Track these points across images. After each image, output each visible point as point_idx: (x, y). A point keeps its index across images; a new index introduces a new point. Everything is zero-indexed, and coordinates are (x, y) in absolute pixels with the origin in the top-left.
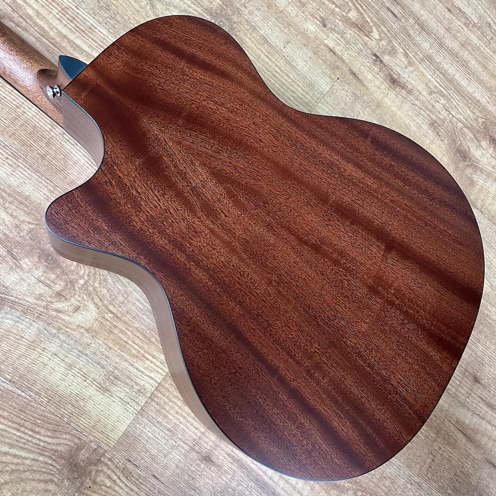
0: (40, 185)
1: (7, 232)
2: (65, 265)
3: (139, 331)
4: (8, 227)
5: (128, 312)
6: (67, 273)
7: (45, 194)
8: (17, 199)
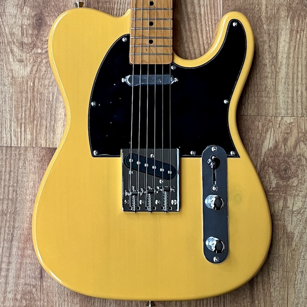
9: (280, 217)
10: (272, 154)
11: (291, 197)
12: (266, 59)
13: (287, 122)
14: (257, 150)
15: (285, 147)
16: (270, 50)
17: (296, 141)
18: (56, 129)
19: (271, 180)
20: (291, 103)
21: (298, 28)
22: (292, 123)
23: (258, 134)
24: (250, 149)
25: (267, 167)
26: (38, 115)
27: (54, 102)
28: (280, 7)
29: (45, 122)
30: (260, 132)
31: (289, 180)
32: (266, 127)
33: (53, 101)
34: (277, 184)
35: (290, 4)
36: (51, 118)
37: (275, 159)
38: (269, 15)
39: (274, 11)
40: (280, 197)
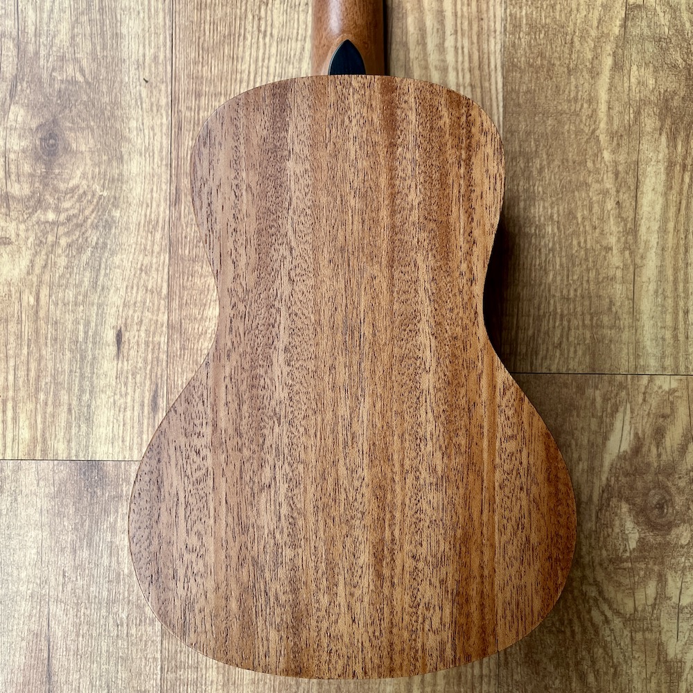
0: (153, 38)
1: (43, 53)
2: (57, 171)
3: (39, 364)
4: (51, 46)
5: (56, 323)
6: (46, 185)
7: (144, 56)
8: (103, 24)
9: (649, 622)
10: (628, 468)
11: (676, 572)
12: (611, 234)
13: (664, 388)
14: (592, 457)
15: (658, 449)
16: (620, 213)
17: (685, 436)
18: (94, 413)
19: (627, 532)
20: (672, 342)
21: (685, 158)
22: (675, 391)
23: (595, 419)
24: (574, 455)
25: (614, 500)
26: (48, 379)
27: (90, 346)
28: (643, 107)
29: (66, 397)
30: (599, 415)
31: (670, 529)
32: (613, 401)
33: (86, 343)
34: (641, 541)
35: (667, 100)
36: (81, 386)
37: (635, 480)
38: (615, 127)
39: (628, 118)
40: (648, 573)
